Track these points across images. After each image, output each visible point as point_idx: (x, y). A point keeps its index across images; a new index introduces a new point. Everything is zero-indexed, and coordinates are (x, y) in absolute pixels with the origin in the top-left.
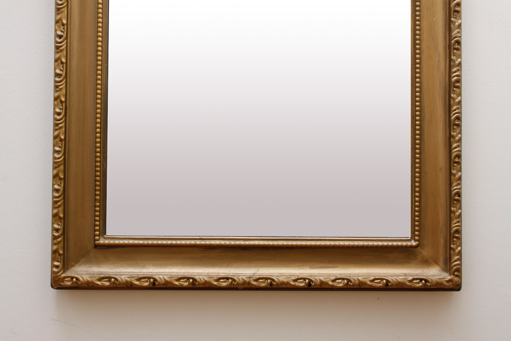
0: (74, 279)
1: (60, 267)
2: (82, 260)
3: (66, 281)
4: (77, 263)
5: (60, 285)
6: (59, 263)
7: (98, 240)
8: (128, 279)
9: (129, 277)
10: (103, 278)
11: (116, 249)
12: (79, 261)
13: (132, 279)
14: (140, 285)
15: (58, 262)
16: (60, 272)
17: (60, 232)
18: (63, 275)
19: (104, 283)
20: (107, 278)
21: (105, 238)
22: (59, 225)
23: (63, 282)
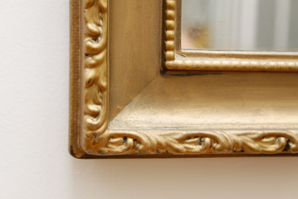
0: (130, 141)
1: (102, 114)
2: (136, 100)
3: (113, 143)
4: (126, 105)
5: (100, 152)
6: (99, 107)
7: (173, 59)
8: (239, 139)
9: (239, 135)
10: (189, 137)
11: (204, 78)
12: (130, 101)
13: (246, 138)
14: (261, 149)
15: (98, 104)
16: (102, 125)
17: (102, 41)
18: (108, 133)
19: (191, 146)
20: (196, 136)
21: (183, 55)
22: (99, 25)
23: (106, 146)
